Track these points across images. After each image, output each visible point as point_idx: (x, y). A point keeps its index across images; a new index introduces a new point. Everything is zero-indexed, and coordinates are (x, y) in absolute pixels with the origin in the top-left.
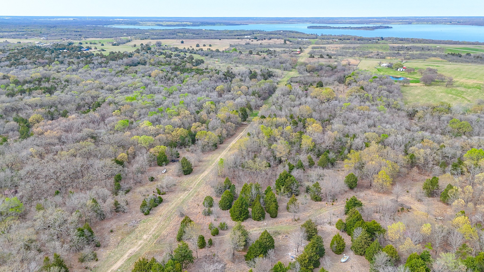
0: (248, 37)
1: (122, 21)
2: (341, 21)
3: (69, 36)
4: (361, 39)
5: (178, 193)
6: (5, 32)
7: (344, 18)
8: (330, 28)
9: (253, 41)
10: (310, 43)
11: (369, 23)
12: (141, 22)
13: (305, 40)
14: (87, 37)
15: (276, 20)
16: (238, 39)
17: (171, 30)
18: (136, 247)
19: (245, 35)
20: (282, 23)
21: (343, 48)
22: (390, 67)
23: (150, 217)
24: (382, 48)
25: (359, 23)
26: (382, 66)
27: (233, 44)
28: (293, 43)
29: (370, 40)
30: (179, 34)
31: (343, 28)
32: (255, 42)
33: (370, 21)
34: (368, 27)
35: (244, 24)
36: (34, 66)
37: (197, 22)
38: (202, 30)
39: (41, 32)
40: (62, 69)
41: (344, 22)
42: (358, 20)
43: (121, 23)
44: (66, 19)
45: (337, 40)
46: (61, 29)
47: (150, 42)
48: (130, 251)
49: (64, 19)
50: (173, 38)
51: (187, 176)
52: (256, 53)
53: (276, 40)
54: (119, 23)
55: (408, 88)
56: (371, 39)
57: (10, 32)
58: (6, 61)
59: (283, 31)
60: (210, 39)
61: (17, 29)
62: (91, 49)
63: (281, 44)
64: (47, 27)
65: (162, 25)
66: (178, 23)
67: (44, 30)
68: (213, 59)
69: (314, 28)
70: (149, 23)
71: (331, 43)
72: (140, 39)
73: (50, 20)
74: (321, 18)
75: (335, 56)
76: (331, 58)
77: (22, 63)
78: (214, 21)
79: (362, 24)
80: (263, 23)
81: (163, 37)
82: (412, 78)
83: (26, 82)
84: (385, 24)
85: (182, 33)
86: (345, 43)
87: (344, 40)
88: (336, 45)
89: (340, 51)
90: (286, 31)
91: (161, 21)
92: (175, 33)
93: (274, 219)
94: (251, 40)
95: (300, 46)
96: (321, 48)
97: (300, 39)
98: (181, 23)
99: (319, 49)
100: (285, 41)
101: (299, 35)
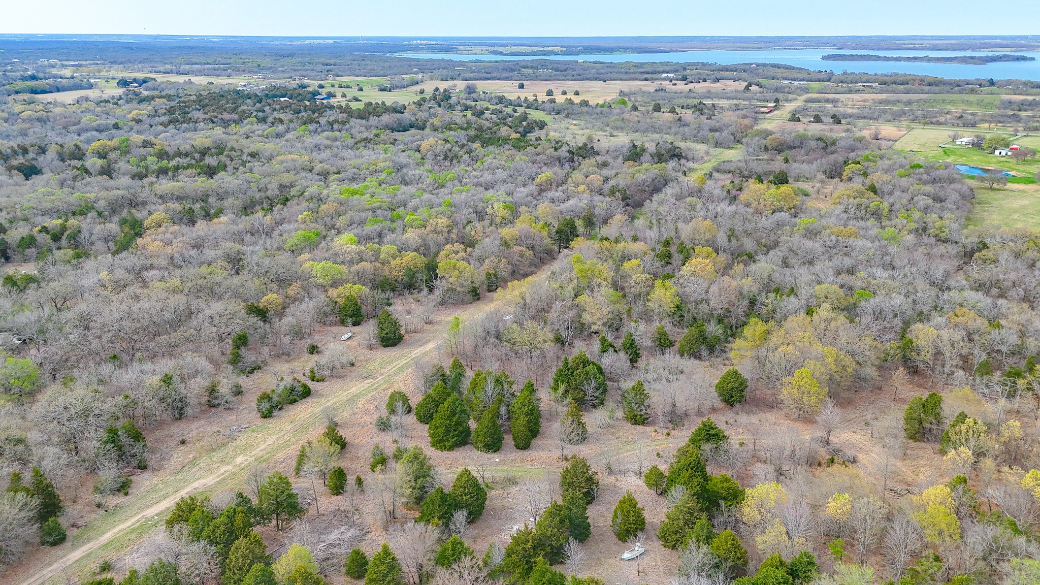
0: (669, 75)
1: (425, 45)
2: (912, 44)
3: (304, 73)
4: (934, 83)
5: (351, 381)
6: (197, 64)
7: (922, 38)
8: (878, 58)
9: (676, 84)
10: (806, 90)
11: (980, 48)
12: (461, 47)
13: (796, 83)
14: (340, 73)
15: (754, 42)
16: (646, 79)
17: (512, 61)
18: (213, 476)
19: (663, 72)
20: (766, 48)
21: (881, 102)
22: (977, 145)
23: (270, 423)
24: (979, 104)
25: (953, 48)
26: (957, 143)
27: (626, 90)
28: (766, 90)
29: (958, 86)
30: (526, 71)
31: (909, 59)
32: (681, 86)
33: (985, 43)
34: (972, 58)
35: (677, 51)
36: (211, 125)
37: (576, 47)
38: (577, 62)
39: (259, 66)
40: (257, 132)
41: (917, 46)
42: (953, 42)
43: (422, 49)
44: (321, 42)
45: (875, 85)
46: (300, 59)
47: (455, 86)
48: (196, 485)
49: (316, 42)
50: (506, 79)
51: (387, 349)
52: (668, 110)
53: (731, 82)
54: (416, 49)
55: (1000, 195)
56: (960, 83)
57: (205, 64)
58: (165, 114)
59: (758, 65)
60: (583, 80)
61: (219, 59)
62: (335, 96)
63: (737, 91)
64: (277, 55)
65: (501, 53)
66: (535, 49)
67: (266, 62)
68: (570, 121)
69: (837, 60)
70: (478, 49)
71: (858, 91)
72: (439, 78)
73: (291, 43)
74: (864, 37)
75: (849, 120)
76: (839, 122)
77: (191, 119)
78: (613, 45)
79: (961, 50)
80: (722, 48)
81: (488, 76)
82: (1023, 171)
83: (179, 154)
84: (1020, 51)
85: (531, 68)
86: (893, 92)
87: (894, 86)
88: (867, 96)
89: (870, 109)
90: (765, 65)
91: (502, 45)
92: (518, 67)
93: (521, 453)
94: (674, 82)
95: (780, 96)
96: (827, 101)
97: (787, 82)
98: (542, 49)
99: (820, 104)
100: (750, 85)
101: (787, 74)
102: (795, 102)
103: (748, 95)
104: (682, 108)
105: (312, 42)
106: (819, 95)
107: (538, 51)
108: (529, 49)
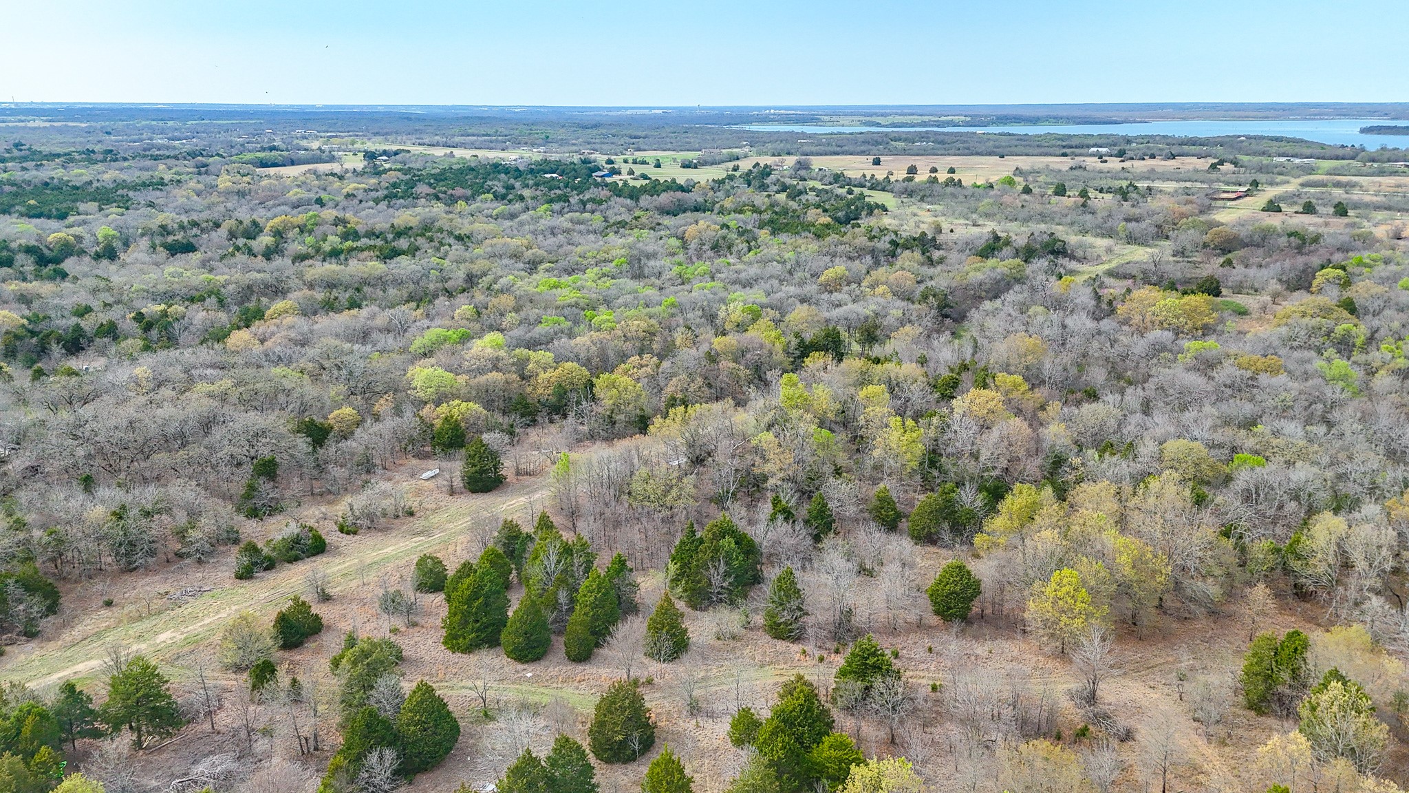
0: (1100, 149)
1: (779, 115)
3: (599, 147)
5: (395, 537)
12: (827, 118)
14: (644, 147)
15: (1259, 110)
17: (884, 133)
19: (1094, 146)
30: (894, 144)
32: (1113, 164)
38: (975, 134)
43: (773, 120)
44: (646, 112)
46: (605, 131)
47: (785, 162)
49: (639, 112)
52: (1077, 194)
60: (972, 154)
61: (502, 130)
62: (618, 173)
63: (1196, 171)
65: (878, 125)
66: (926, 119)
68: (924, 205)
69: (1381, 133)
70: (848, 119)
72: (768, 153)
75: (1361, 211)
76: (1344, 214)
83: (371, 234)
85: (906, 141)
89: (1404, 197)
91: (884, 115)
92: (887, 140)
93: (573, 667)
95: (1262, 178)
96: (1338, 185)
97: (1283, 159)
98: (937, 119)
99: (1324, 189)
100: (1221, 163)
101: (1288, 149)
102: (1285, 186)
103: (1214, 176)
104: (1100, 192)
105: (634, 112)
106: (1325, 177)
107: (930, 121)
108: (919, 119)
